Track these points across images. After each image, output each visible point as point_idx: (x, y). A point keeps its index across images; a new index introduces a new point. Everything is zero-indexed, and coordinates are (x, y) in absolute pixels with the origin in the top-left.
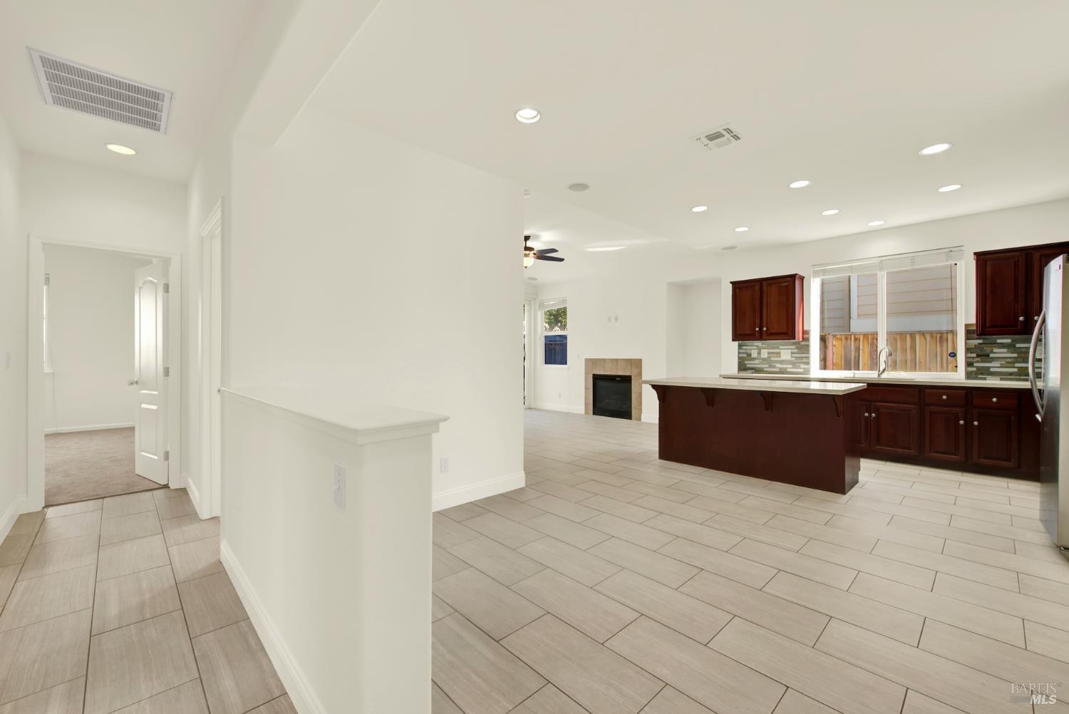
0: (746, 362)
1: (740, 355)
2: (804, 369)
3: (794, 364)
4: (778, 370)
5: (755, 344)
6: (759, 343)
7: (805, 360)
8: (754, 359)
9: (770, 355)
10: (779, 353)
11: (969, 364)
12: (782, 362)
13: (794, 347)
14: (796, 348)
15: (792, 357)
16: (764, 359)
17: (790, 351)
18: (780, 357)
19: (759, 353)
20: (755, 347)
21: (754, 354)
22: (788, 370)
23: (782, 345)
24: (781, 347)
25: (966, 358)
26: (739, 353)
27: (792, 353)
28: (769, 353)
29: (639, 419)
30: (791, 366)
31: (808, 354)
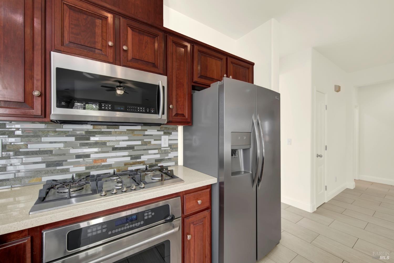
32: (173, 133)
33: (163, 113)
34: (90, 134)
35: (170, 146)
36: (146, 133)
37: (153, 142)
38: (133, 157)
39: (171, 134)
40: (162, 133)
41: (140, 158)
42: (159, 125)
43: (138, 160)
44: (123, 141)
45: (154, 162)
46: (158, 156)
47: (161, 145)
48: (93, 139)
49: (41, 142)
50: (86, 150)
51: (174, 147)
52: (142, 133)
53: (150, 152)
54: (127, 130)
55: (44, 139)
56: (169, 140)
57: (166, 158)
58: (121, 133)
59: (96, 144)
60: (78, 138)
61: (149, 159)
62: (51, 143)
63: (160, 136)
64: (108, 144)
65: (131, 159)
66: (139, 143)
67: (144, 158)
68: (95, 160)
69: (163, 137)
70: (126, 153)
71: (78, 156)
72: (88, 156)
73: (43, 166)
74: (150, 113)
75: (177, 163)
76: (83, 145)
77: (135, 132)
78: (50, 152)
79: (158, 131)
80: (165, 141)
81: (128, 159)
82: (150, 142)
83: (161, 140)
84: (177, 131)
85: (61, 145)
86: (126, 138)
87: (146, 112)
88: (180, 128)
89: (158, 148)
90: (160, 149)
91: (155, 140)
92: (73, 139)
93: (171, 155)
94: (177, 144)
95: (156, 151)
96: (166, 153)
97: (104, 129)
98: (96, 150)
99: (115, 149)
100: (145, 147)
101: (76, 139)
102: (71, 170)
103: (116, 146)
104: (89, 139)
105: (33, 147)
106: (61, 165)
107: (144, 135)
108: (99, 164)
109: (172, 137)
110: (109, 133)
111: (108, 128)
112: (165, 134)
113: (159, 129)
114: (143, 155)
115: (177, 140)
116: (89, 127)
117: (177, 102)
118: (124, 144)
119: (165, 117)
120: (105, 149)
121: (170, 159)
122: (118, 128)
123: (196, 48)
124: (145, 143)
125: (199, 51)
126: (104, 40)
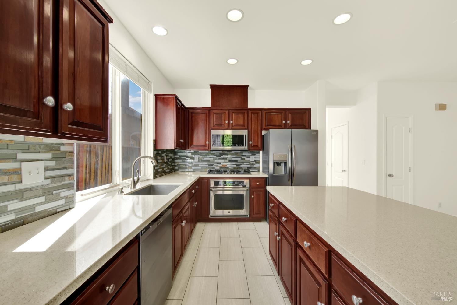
2: (66, 198)
4: (12, 217)
7: (67, 181)
11: (154, 169)
13: (49, 156)
14: (54, 158)
15: (46, 178)
17: (42, 165)
18: (21, 182)
22: (38, 209)
23: (25, 151)
24: (20, 156)
27: (47, 169)
30: (42, 199)
31: (72, 168)
32: (257, 154)
33: (246, 146)
34: (221, 154)
35: (255, 161)
36: (243, 154)
37: (246, 159)
38: (237, 165)
39: (255, 155)
40: (251, 154)
41: (240, 166)
42: (245, 151)
43: (239, 167)
44: (233, 158)
45: (247, 168)
46: (249, 166)
47: (250, 160)
48: (222, 157)
49: (207, 157)
50: (220, 161)
51: (257, 162)
52: (241, 154)
53: (245, 163)
54: (235, 153)
55: (208, 156)
56: (254, 158)
57: (253, 167)
58: (232, 155)
59: (223, 159)
61: (244, 167)
62: (210, 158)
63: (250, 156)
64: (227, 159)
65: (236, 166)
66: (240, 159)
67: (242, 166)
68: (223, 165)
69: (251, 157)
70: (234, 163)
71: (217, 163)
72: (220, 163)
73: (208, 165)
74: (240, 146)
75: (259, 170)
76: (219, 159)
77: (238, 154)
78: (209, 161)
79: (249, 153)
80: (252, 159)
81: (235, 166)
82: (245, 159)
83: (250, 158)
84: (259, 153)
85: (212, 159)
86: (234, 156)
87: (239, 146)
88: (261, 152)
90: (250, 162)
91: (247, 158)
92: (216, 156)
93: (256, 166)
94: (259, 160)
95: (248, 163)
96: (253, 164)
98: (223, 161)
99: (230, 161)
100: (243, 161)
101: (217, 157)
102: (215, 168)
103: (230, 160)
104: (221, 157)
105: (205, 159)
106: (212, 166)
107: (242, 155)
108: (224, 167)
109: (256, 157)
110: (228, 154)
111: (227, 152)
112: (252, 155)
113: (249, 152)
114: (241, 164)
115: (259, 158)
116: (221, 152)
117: (254, 140)
119: (247, 147)
120: (226, 161)
121: (255, 168)
122: (231, 152)
123: (264, 112)
124: (242, 159)
125: (266, 113)
126: (225, 121)
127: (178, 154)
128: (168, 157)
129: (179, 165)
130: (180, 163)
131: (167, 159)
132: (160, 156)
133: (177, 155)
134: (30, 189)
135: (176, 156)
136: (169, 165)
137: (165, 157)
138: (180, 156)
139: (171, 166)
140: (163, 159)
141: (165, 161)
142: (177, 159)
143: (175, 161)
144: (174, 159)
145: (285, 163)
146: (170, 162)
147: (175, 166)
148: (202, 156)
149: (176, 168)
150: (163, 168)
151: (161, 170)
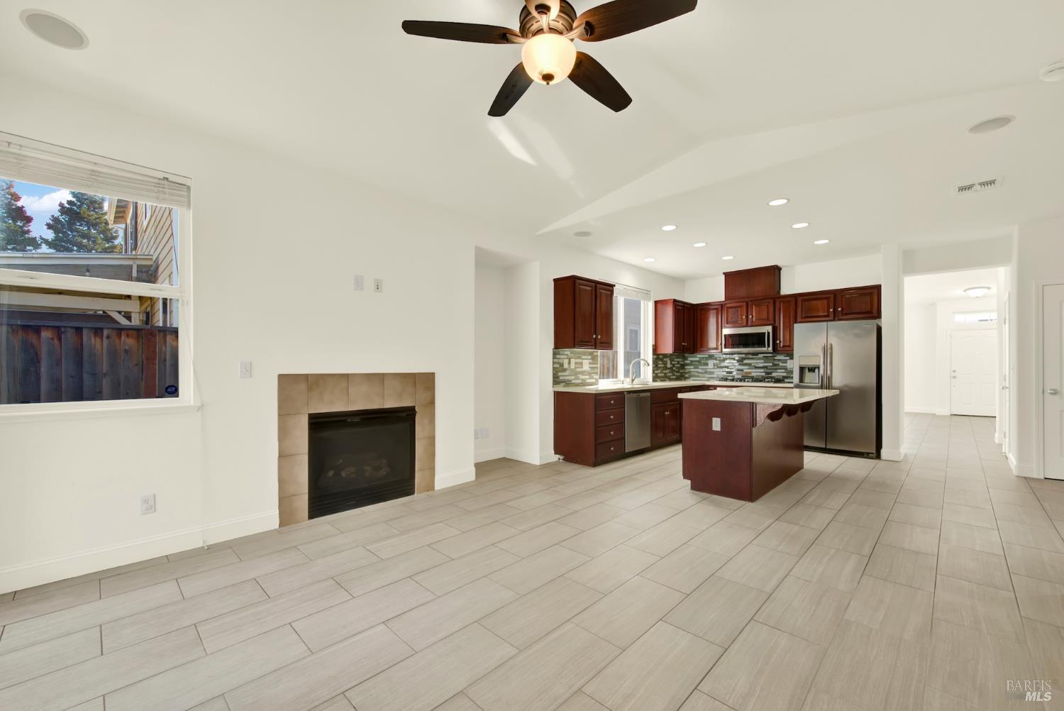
0: (560, 374)
1: (555, 366)
3: (590, 374)
4: (580, 382)
5: (566, 353)
6: (567, 352)
7: (596, 370)
8: (564, 370)
9: (577, 366)
10: (581, 364)
11: (653, 372)
12: (582, 373)
13: (589, 357)
14: (591, 359)
15: (589, 367)
16: (572, 370)
17: (588, 361)
18: (582, 368)
19: (569, 363)
20: (566, 357)
21: (566, 366)
22: (587, 381)
23: (584, 355)
24: (583, 357)
25: (653, 367)
26: (554, 363)
27: (590, 364)
28: (576, 363)
29: (430, 486)
30: (588, 377)
31: (597, 364)
34: (744, 359)
36: (776, 358)
37: (781, 364)
38: (767, 373)
40: (788, 358)
41: (771, 374)
42: (771, 353)
43: (770, 376)
44: (761, 363)
45: (781, 377)
46: (785, 374)
47: (787, 366)
48: (745, 362)
50: (742, 367)
52: (772, 358)
53: (779, 371)
54: (763, 356)
57: (791, 376)
58: (759, 359)
59: (746, 364)
60: (738, 361)
61: (778, 376)
62: (728, 363)
63: (786, 360)
64: (753, 365)
66: (771, 364)
67: (774, 374)
68: (746, 373)
69: (789, 361)
70: (762, 371)
71: (738, 370)
72: (742, 370)
74: (761, 347)
76: (741, 365)
77: (769, 358)
78: (727, 367)
79: (784, 356)
80: (790, 364)
81: (764, 374)
82: (778, 364)
83: (787, 363)
85: (731, 364)
86: (762, 361)
87: (759, 347)
89: (786, 369)
92: (736, 362)
95: (783, 371)
96: (791, 372)
97: (750, 357)
98: (747, 367)
99: (756, 368)
100: (775, 367)
103: (757, 366)
104: (743, 362)
105: (723, 364)
106: (732, 374)
107: (775, 360)
108: (747, 375)
110: (752, 359)
111: (752, 356)
112: (791, 358)
114: (773, 372)
116: (743, 355)
117: (784, 338)
118: (761, 365)
119: (770, 349)
120: (750, 367)
122: (757, 356)
123: (800, 299)
124: (774, 365)
125: (802, 300)
126: (742, 316)
127: (689, 359)
128: (673, 363)
129: (690, 372)
130: (691, 370)
131: (671, 364)
132: (662, 360)
133: (687, 360)
134: (585, 371)
135: (686, 362)
136: (675, 371)
137: (669, 362)
138: (691, 361)
139: (678, 372)
140: (665, 363)
141: (669, 366)
142: (688, 365)
143: (686, 367)
144: (683, 366)
145: (819, 368)
146: (677, 368)
147: (686, 373)
148: (718, 362)
149: (687, 376)
150: (665, 374)
151: (663, 375)
